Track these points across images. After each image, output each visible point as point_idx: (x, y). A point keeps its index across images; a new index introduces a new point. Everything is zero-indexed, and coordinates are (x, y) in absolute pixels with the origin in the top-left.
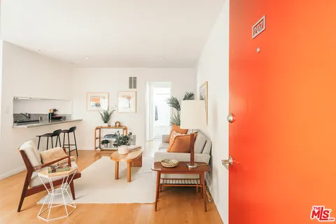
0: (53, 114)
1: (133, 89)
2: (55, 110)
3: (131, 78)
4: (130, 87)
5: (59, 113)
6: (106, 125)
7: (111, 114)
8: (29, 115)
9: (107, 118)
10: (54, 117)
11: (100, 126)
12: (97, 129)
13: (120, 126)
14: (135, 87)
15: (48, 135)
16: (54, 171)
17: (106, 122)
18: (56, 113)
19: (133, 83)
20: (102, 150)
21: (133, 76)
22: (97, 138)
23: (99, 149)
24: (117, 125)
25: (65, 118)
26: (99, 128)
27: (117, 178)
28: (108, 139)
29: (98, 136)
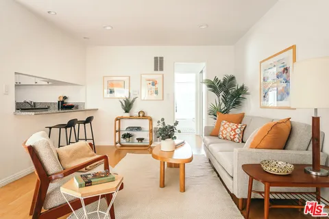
0: (63, 102)
1: (159, 72)
2: (65, 98)
3: (156, 58)
4: (156, 69)
5: (70, 101)
6: (127, 115)
7: (133, 101)
8: (34, 103)
9: (128, 106)
10: (64, 106)
11: (120, 116)
12: (117, 119)
13: (144, 117)
14: (161, 69)
15: (60, 126)
16: (88, 183)
17: (127, 112)
18: (65, 101)
19: (159, 64)
20: (122, 146)
21: (159, 56)
22: (116, 131)
23: (118, 145)
24: (141, 115)
25: (77, 107)
26: (118, 119)
27: (163, 185)
28: (130, 132)
29: (117, 129)
